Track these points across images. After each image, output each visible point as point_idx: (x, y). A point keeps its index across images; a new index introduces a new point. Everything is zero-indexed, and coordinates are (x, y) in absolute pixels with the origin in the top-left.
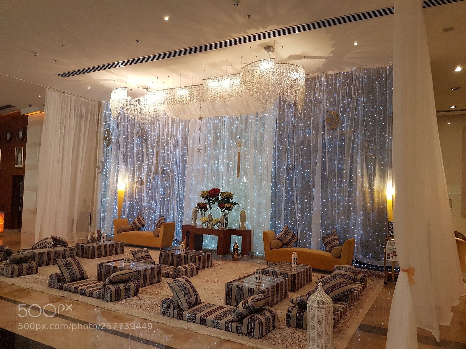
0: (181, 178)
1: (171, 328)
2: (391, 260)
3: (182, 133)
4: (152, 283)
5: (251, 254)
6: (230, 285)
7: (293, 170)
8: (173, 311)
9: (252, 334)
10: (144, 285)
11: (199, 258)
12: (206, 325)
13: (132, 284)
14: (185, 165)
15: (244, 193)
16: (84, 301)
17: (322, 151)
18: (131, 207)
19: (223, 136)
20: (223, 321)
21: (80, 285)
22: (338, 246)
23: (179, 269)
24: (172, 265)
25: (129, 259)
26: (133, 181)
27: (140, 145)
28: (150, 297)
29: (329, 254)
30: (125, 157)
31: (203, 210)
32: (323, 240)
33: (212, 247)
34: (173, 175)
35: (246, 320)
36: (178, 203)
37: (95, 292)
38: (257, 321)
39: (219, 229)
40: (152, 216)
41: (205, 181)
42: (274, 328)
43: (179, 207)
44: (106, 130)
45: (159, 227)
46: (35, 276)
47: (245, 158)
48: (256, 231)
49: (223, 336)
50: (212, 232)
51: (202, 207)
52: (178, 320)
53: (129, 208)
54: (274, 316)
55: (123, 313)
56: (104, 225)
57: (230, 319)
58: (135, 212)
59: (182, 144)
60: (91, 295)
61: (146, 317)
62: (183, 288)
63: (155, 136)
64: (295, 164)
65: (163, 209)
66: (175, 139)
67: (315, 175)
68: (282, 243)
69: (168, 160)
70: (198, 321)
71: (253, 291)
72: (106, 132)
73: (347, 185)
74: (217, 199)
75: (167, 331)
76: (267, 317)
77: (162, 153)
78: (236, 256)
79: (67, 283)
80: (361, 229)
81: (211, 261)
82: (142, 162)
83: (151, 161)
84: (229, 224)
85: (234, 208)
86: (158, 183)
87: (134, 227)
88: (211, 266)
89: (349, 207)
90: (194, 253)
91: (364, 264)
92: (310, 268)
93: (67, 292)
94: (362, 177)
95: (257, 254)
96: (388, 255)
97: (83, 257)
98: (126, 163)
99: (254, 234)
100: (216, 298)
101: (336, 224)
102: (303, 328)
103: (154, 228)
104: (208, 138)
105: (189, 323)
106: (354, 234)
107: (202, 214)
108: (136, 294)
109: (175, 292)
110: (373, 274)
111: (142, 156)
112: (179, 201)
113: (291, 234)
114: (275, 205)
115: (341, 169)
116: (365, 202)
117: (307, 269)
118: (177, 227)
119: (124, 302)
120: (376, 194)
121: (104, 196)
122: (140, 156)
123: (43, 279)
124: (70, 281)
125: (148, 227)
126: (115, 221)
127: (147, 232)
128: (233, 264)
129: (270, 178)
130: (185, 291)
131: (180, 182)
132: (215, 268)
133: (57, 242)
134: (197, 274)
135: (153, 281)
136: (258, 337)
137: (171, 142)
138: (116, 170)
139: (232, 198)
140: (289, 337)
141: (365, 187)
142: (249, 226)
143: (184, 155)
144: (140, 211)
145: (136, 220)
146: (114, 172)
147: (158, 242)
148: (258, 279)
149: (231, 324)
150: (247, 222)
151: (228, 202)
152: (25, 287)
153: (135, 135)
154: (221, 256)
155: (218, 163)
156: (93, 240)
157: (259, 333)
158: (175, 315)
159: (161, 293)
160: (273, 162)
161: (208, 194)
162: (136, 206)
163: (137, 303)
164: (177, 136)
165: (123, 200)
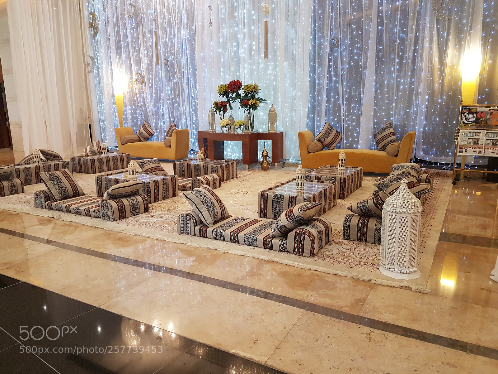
0: (190, 71)
1: (193, 249)
2: (464, 153)
3: (186, 7)
4: (166, 197)
5: (283, 161)
6: (264, 194)
7: (338, 46)
8: (195, 228)
9: (301, 251)
10: (157, 200)
11: (222, 167)
12: (238, 243)
13: (139, 199)
14: (195, 52)
15: (274, 85)
16: (79, 222)
17: (378, 15)
18: (134, 113)
19: (241, 6)
20: (260, 237)
21: (73, 203)
22: (394, 141)
23: (198, 180)
24: (189, 176)
25: (134, 170)
26: (131, 78)
27: (135, 29)
28: (165, 213)
29: (383, 153)
30: (118, 48)
31: (222, 110)
32: (375, 136)
33: (236, 156)
34: (180, 68)
35: (291, 235)
36: (191, 105)
37: (92, 210)
38: (307, 235)
39: (243, 133)
40: (160, 122)
41: (222, 73)
42: (327, 243)
43: (192, 110)
44: (90, 14)
45: (170, 136)
46: (21, 195)
47: (274, 34)
48: (289, 133)
49: (261, 256)
50: (234, 137)
51: (221, 107)
52: (201, 238)
53: (132, 114)
54: (327, 228)
55: (130, 233)
56: (105, 136)
57: (269, 234)
58: (140, 119)
59: (187, 22)
60: (87, 214)
61: (159, 236)
62: (204, 199)
63: (152, 14)
64: (341, 38)
65: (173, 113)
66: (178, 17)
67: (367, 50)
68: (322, 145)
69: (171, 47)
70: (227, 237)
71: (296, 200)
72: (91, 16)
73: (410, 61)
74: (238, 95)
75: (188, 252)
76: (320, 229)
77: (163, 38)
78: (265, 165)
79: (57, 201)
80: (424, 118)
81: (237, 171)
82: (139, 52)
83: (150, 50)
84: (255, 127)
85: (261, 105)
86: (162, 80)
87: (141, 138)
88: (237, 177)
89: (411, 90)
90: (215, 163)
91: (425, 162)
92: (361, 170)
93: (58, 212)
94: (431, 48)
95: (290, 161)
96: (460, 148)
97: (82, 173)
98: (120, 55)
99: (286, 138)
100: (247, 211)
101: (393, 115)
102: (366, 241)
103: (165, 137)
104: (221, 11)
105: (216, 241)
106: (415, 125)
107: (221, 116)
108: (146, 210)
109: (194, 204)
110: (437, 174)
111: (138, 44)
112: (191, 101)
113: (334, 133)
114: (314, 98)
115: (403, 41)
116: (432, 82)
117: (358, 171)
118: (192, 135)
119: (131, 220)
120: (448, 71)
121: (100, 101)
122: (136, 45)
123: (30, 198)
124: (60, 198)
125: (158, 136)
126: (117, 131)
127: (157, 142)
128: (263, 174)
129: (307, 59)
130: (207, 203)
131: (189, 76)
132: (241, 179)
133: (49, 156)
134: (220, 186)
135: (168, 195)
136: (309, 256)
137: (174, 22)
138: (109, 66)
139: (258, 92)
140: (350, 253)
141: (434, 62)
142: (279, 127)
143: (192, 39)
144: (145, 117)
145: (142, 128)
146: (107, 69)
147: (171, 153)
148: (300, 185)
149: (272, 239)
150: (277, 123)
151: (253, 97)
152: (6, 209)
153: (126, 17)
154: (247, 166)
155: (237, 46)
156: (93, 153)
157: (311, 250)
158: (197, 233)
159: (178, 207)
160: (311, 37)
161: (227, 89)
162: (139, 112)
163: (148, 220)
164: (180, 12)
165: (123, 104)
